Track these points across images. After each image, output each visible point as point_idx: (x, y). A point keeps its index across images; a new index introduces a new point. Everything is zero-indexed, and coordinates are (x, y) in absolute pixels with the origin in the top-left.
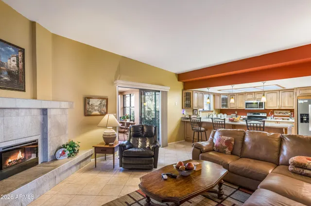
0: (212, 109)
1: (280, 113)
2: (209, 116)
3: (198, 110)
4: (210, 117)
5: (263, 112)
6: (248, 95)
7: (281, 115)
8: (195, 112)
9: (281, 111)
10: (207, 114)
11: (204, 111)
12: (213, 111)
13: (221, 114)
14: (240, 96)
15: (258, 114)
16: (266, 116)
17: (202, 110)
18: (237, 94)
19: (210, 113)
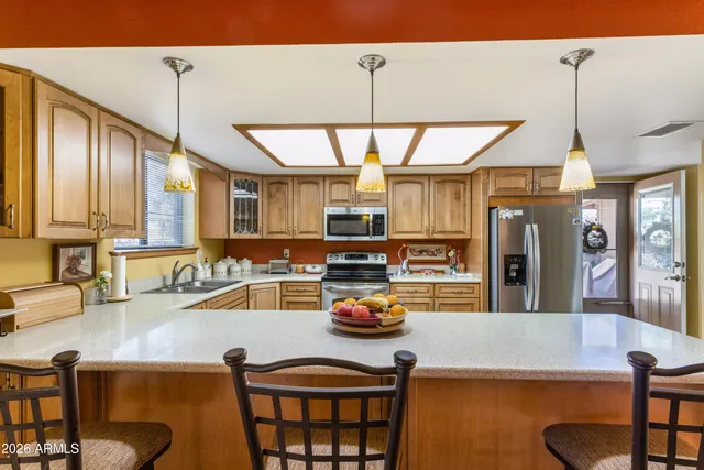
0: (191, 237)
1: (421, 252)
2: (176, 275)
3: (106, 245)
4: (181, 280)
5: (375, 248)
6: (335, 186)
7: (425, 257)
8: (75, 260)
9: (426, 247)
10: (168, 264)
11: (145, 252)
12: (193, 250)
13: (231, 261)
14: (304, 187)
15: (362, 257)
16: (385, 262)
17: (136, 242)
18: (293, 176)
19: (184, 260)
